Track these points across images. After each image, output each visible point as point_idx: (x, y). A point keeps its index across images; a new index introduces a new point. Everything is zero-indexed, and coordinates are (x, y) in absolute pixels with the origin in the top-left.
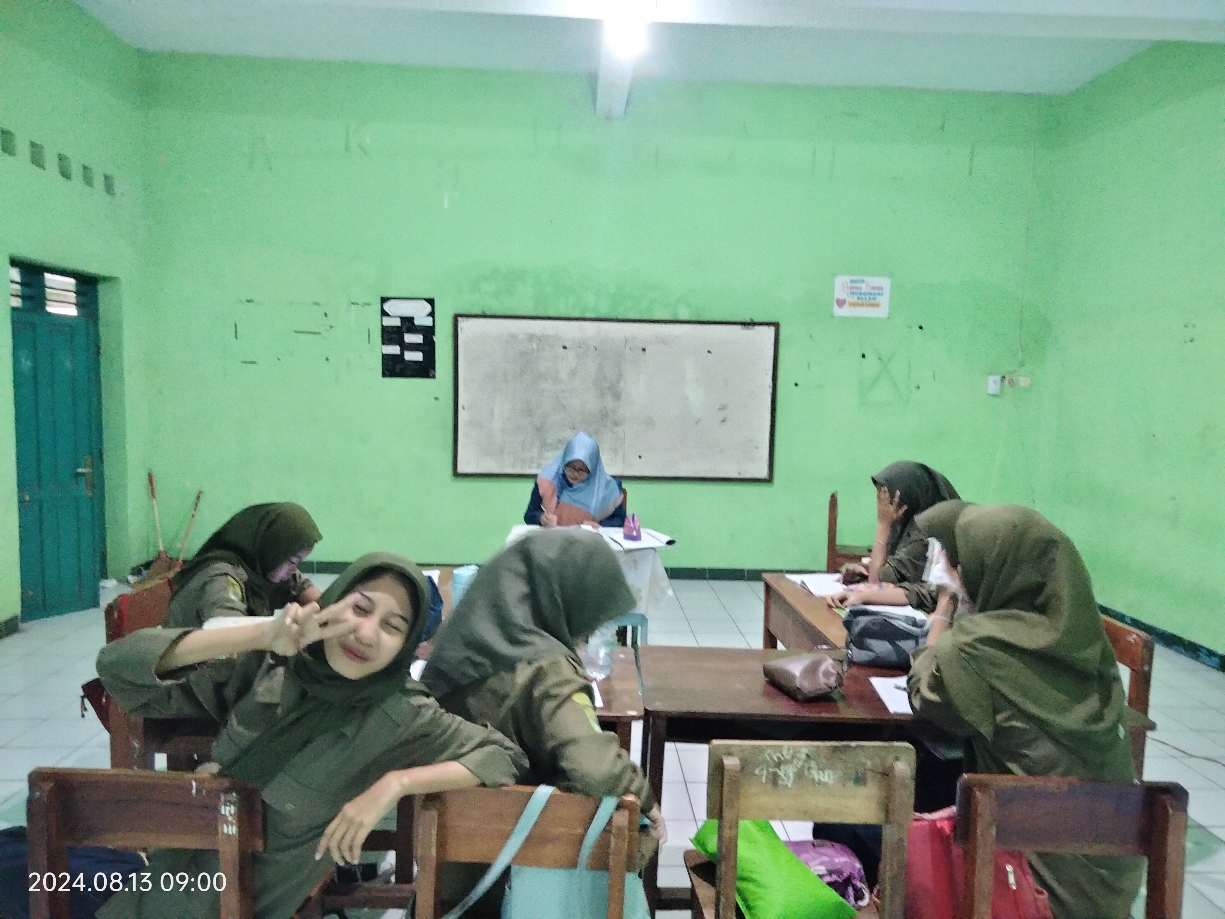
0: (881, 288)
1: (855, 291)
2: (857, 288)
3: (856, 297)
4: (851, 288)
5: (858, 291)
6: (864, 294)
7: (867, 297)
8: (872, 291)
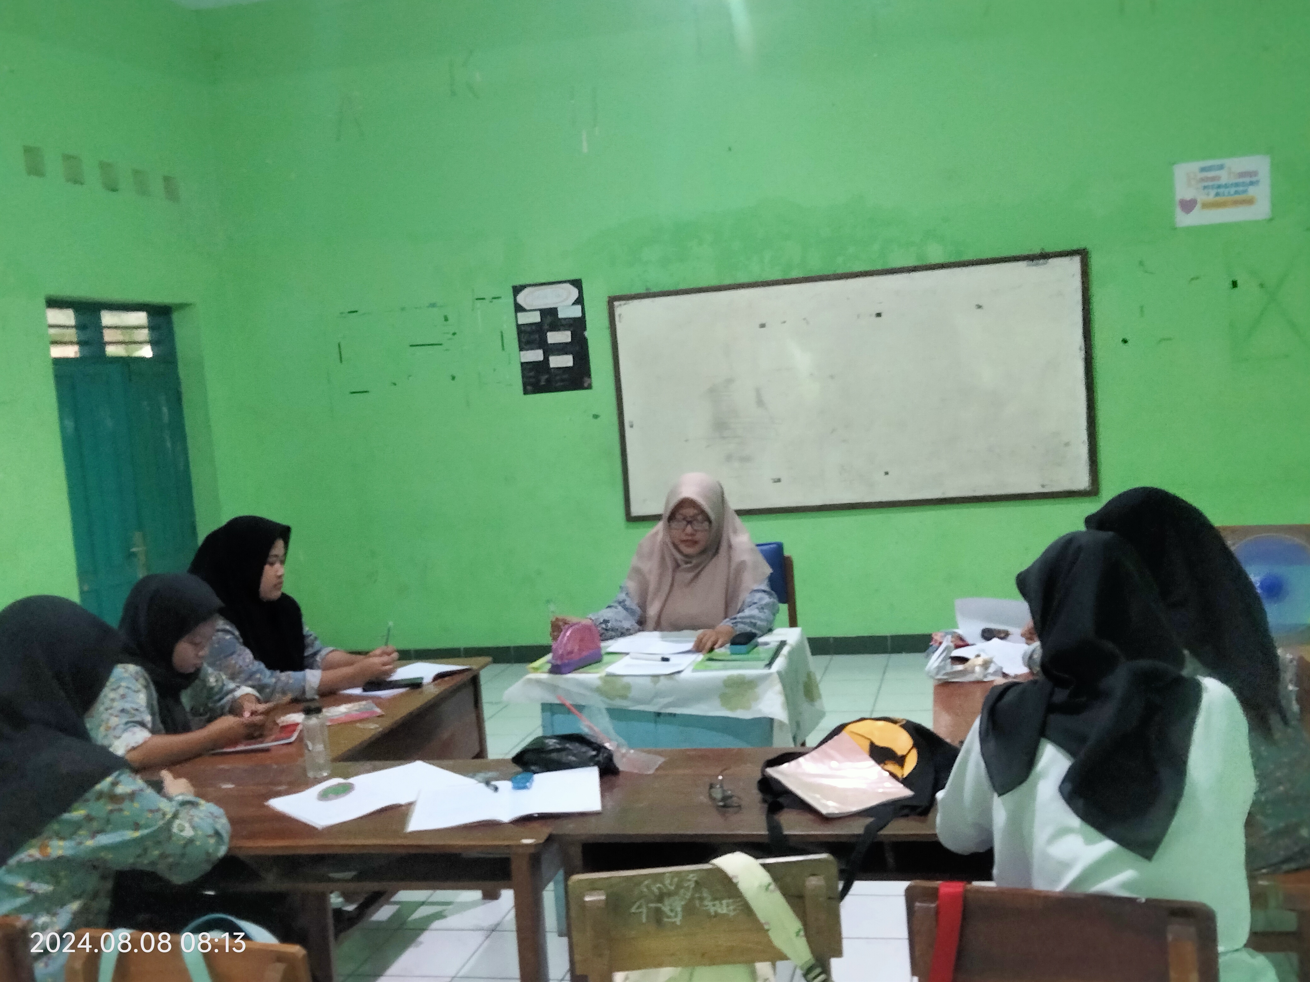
0: (1254, 174)
1: (1210, 183)
2: (1213, 179)
3: (1213, 193)
4: (1202, 180)
5: (1216, 183)
6: (1226, 186)
7: (1233, 190)
8: (1241, 180)
